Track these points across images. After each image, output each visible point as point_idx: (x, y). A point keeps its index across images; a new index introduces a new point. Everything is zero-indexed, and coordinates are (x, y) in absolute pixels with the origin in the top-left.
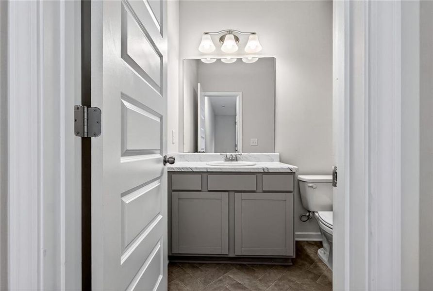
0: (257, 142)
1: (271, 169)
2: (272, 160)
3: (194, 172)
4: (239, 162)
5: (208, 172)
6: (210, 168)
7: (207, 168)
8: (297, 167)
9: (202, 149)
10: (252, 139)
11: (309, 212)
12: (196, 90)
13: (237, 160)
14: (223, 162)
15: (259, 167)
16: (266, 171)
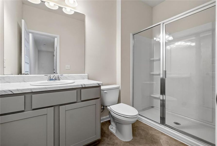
0: (69, 67)
1: (87, 85)
2: (84, 79)
3: (14, 94)
4: (61, 81)
5: (32, 92)
6: (34, 89)
7: (31, 89)
8: (102, 82)
9: (26, 72)
10: (66, 66)
11: (104, 106)
12: (20, 24)
13: (59, 80)
14: (47, 81)
15: (78, 84)
16: (84, 87)
